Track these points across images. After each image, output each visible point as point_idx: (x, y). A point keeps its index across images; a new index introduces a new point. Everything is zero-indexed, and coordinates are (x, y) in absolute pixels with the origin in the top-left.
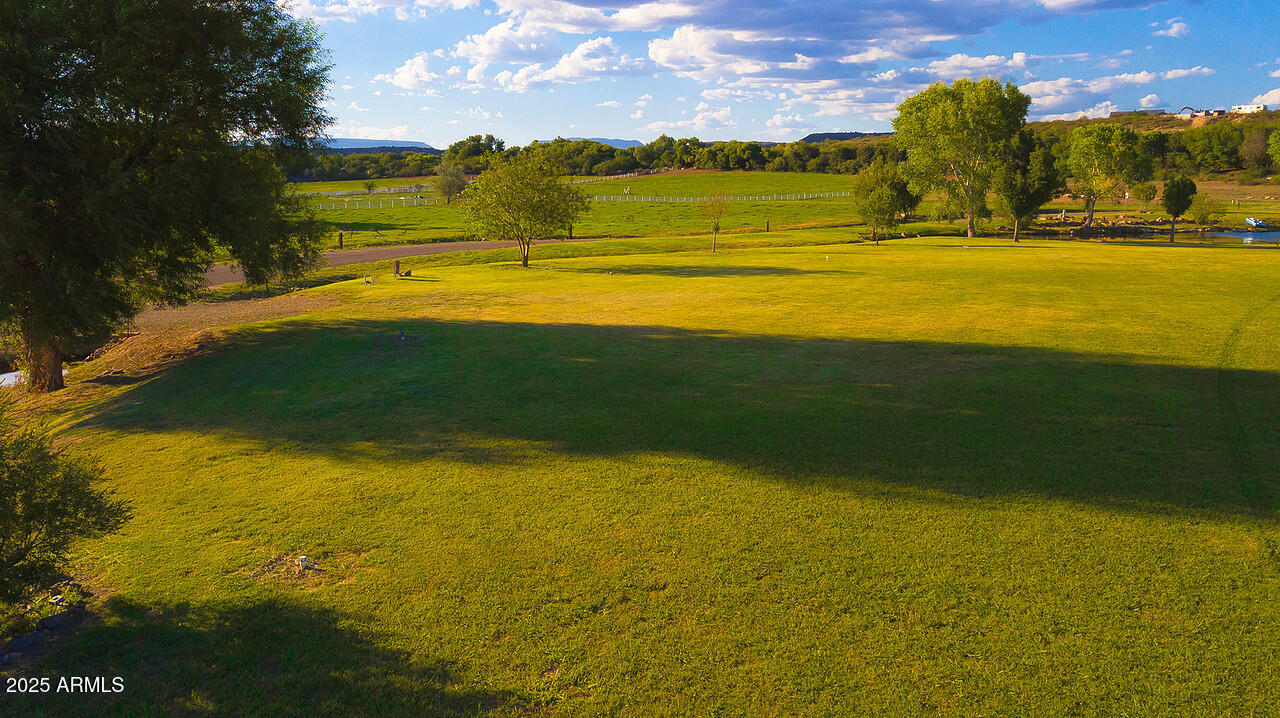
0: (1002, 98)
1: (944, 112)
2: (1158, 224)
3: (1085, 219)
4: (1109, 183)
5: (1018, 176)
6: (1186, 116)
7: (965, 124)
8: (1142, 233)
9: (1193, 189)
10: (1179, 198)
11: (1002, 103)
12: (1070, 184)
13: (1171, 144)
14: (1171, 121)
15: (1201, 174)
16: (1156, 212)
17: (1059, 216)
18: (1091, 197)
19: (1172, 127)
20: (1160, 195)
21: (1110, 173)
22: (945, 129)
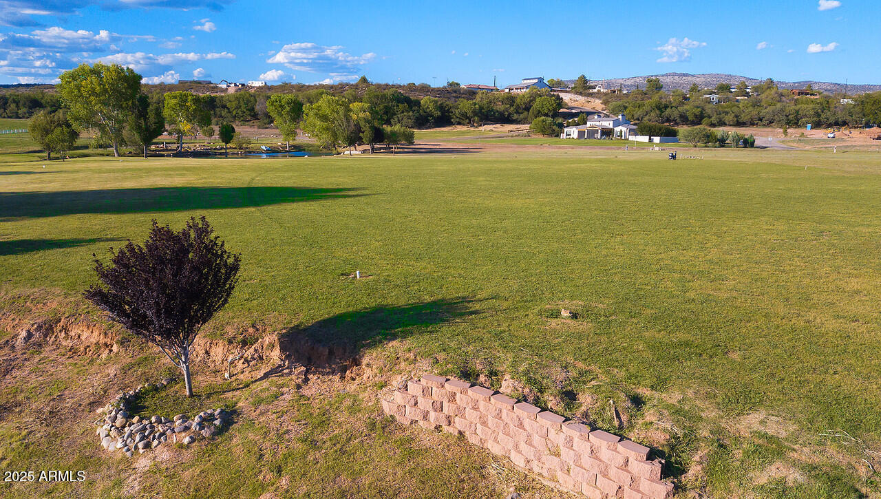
0: (125, 76)
1: (92, 83)
2: (218, 149)
3: (178, 147)
4: (189, 126)
5: (142, 121)
6: (224, 86)
7: (106, 91)
8: (210, 154)
9: (233, 130)
10: (227, 135)
11: (126, 79)
12: (167, 127)
13: (218, 103)
14: (215, 88)
15: (237, 122)
16: (216, 142)
17: (162, 146)
18: (181, 134)
19: (217, 92)
20: (217, 132)
21: (189, 121)
22: (93, 93)
